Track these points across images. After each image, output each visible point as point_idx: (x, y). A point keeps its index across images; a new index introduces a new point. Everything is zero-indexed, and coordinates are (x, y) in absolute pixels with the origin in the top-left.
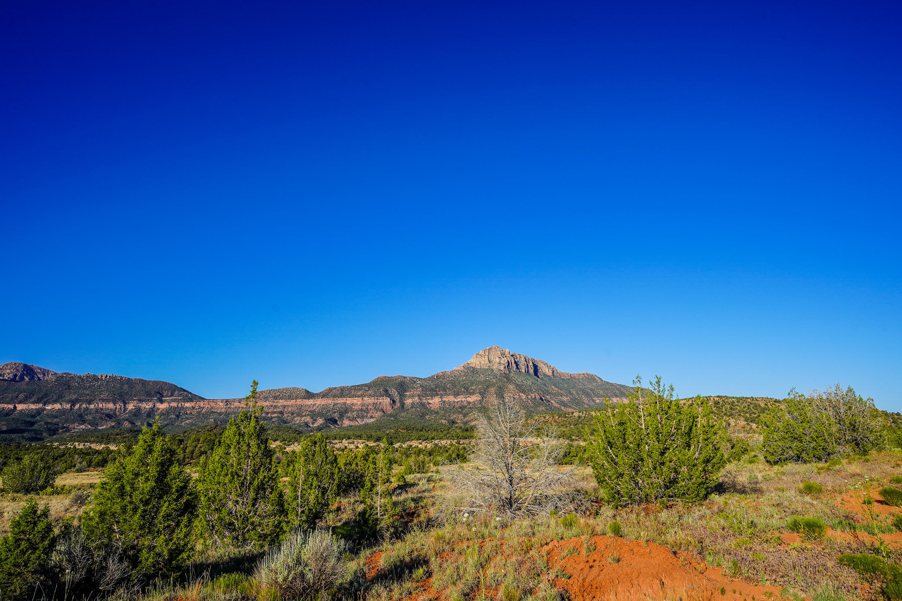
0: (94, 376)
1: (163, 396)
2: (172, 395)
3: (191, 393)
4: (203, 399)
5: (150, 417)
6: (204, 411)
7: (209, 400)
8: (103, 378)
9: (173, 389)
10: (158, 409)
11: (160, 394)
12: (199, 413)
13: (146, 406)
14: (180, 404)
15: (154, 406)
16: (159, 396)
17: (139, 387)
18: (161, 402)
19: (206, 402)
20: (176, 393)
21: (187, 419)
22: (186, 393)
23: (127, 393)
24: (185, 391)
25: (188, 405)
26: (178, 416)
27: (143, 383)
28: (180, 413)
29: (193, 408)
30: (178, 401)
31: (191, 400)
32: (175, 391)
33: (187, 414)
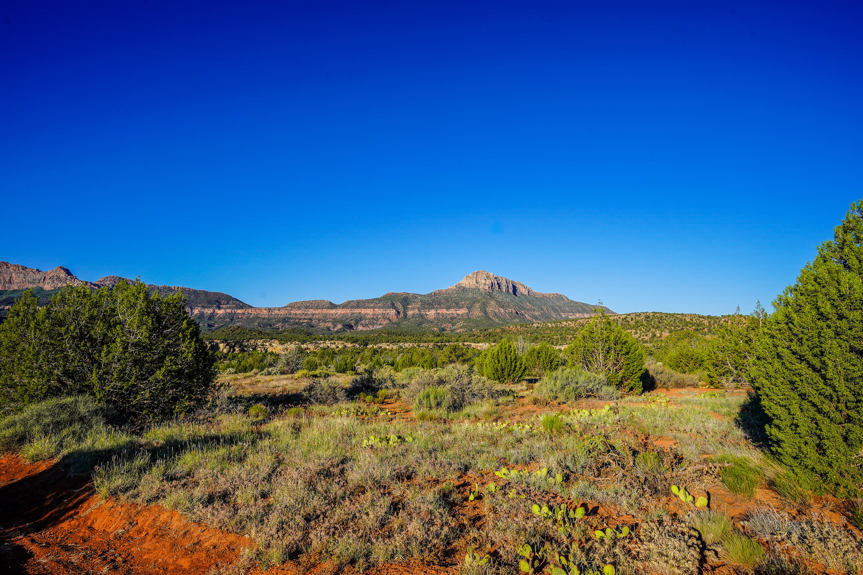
0: (169, 287)
1: (220, 304)
2: (228, 303)
3: (242, 302)
4: (251, 307)
5: (211, 320)
6: (251, 316)
7: (255, 308)
8: (176, 289)
9: (229, 299)
10: (217, 314)
11: (219, 302)
12: (248, 318)
13: (208, 311)
14: (233, 311)
15: (214, 311)
16: (217, 304)
17: (202, 297)
18: (219, 308)
19: (253, 309)
20: (231, 302)
21: (239, 322)
22: (238, 302)
23: (193, 301)
24: (238, 300)
25: (239, 311)
26: (232, 320)
27: (206, 293)
28: (233, 317)
29: (244, 314)
30: (232, 308)
31: (242, 308)
32: (230, 301)
33: (239, 318)
